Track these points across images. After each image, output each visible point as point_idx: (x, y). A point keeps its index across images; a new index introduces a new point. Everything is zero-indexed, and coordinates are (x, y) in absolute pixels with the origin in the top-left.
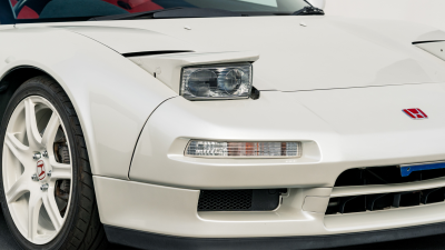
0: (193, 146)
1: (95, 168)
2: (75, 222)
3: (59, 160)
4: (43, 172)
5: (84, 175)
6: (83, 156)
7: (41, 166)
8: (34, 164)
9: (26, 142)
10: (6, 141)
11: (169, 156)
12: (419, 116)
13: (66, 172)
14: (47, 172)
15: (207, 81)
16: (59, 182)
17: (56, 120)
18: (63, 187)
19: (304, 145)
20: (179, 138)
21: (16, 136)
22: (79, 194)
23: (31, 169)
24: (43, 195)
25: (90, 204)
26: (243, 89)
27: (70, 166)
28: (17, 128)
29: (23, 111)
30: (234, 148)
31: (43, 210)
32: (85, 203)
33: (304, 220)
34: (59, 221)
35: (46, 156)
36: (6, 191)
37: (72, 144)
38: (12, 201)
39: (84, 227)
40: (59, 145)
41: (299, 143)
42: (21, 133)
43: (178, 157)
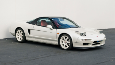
1: (73, 42)
10: (61, 40)
13: (69, 42)
15: (83, 34)
17: (68, 38)
20: (81, 39)
24: (66, 44)
32: (71, 45)
35: (66, 41)
38: (61, 45)
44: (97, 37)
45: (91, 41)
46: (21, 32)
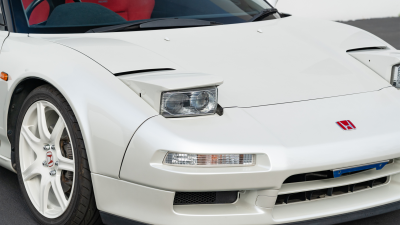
0: (170, 157)
1: (93, 167)
2: (77, 206)
3: (65, 154)
4: (51, 162)
5: (84, 171)
6: (83, 155)
7: (50, 156)
8: (44, 153)
9: (38, 135)
10: (22, 132)
11: (152, 164)
12: (349, 128)
14: (55, 161)
15: (180, 103)
18: (67, 176)
19: (257, 157)
20: (158, 151)
21: (30, 129)
22: (79, 183)
23: (42, 156)
24: (51, 179)
25: (89, 193)
26: (211, 106)
27: (73, 161)
28: (30, 122)
29: (36, 111)
30: (202, 159)
32: (85, 192)
35: (53, 148)
36: (22, 171)
37: (74, 142)
38: (27, 180)
39: (84, 210)
40: (64, 142)
41: (254, 155)
42: (34, 126)
43: (159, 165)
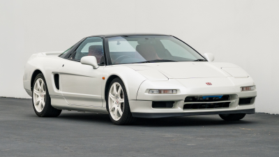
0: (151, 91)
1: (129, 99)
2: (125, 113)
3: (122, 98)
6: (126, 96)
9: (114, 95)
10: (109, 95)
11: (145, 94)
13: (123, 101)
14: (119, 102)
16: (122, 104)
17: (120, 88)
20: (147, 89)
21: (112, 94)
22: (126, 106)
24: (118, 108)
27: (124, 99)
28: (112, 92)
29: (113, 87)
30: (160, 91)
31: (118, 112)
33: (178, 109)
34: (121, 113)
35: (118, 98)
37: (124, 94)
40: (121, 95)
41: (176, 90)
43: (147, 94)
44: (209, 84)
45: (178, 94)
46: (41, 83)
